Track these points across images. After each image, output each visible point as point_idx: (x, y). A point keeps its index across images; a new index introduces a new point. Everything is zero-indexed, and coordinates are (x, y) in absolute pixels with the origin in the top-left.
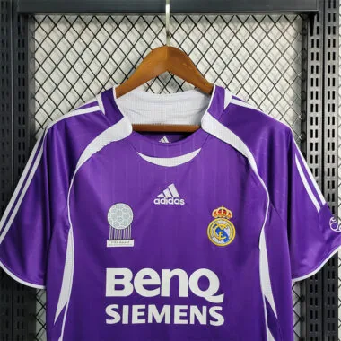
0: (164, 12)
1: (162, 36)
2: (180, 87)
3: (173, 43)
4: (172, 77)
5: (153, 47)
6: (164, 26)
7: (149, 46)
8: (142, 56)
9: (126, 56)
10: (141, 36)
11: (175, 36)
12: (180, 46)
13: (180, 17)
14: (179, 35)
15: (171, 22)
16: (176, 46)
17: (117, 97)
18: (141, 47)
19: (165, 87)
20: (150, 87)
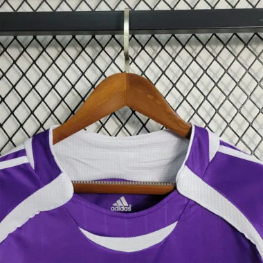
0: (122, 29)
1: (120, 61)
2: (144, 125)
3: (133, 70)
4: (134, 112)
5: (108, 74)
6: (123, 49)
7: (103, 74)
8: (93, 86)
9: (73, 87)
10: (93, 61)
11: (136, 61)
12: (143, 73)
13: (143, 37)
14: (142, 61)
15: (131, 45)
16: (138, 72)
17: (55, 142)
18: (92, 75)
19: (123, 125)
20: (103, 125)
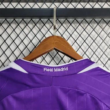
2: (62, 59)
6: (53, 25)
8: (40, 41)
9: (31, 41)
10: (40, 30)
11: (59, 30)
13: (62, 20)
15: (57, 23)
19: (53, 59)
20: (44, 59)
